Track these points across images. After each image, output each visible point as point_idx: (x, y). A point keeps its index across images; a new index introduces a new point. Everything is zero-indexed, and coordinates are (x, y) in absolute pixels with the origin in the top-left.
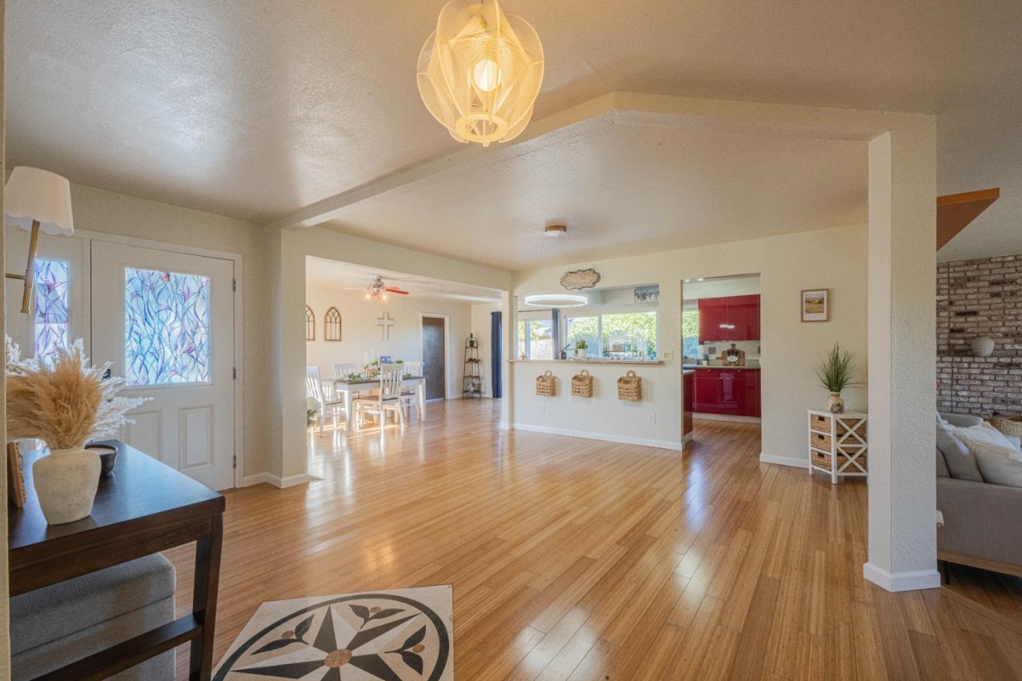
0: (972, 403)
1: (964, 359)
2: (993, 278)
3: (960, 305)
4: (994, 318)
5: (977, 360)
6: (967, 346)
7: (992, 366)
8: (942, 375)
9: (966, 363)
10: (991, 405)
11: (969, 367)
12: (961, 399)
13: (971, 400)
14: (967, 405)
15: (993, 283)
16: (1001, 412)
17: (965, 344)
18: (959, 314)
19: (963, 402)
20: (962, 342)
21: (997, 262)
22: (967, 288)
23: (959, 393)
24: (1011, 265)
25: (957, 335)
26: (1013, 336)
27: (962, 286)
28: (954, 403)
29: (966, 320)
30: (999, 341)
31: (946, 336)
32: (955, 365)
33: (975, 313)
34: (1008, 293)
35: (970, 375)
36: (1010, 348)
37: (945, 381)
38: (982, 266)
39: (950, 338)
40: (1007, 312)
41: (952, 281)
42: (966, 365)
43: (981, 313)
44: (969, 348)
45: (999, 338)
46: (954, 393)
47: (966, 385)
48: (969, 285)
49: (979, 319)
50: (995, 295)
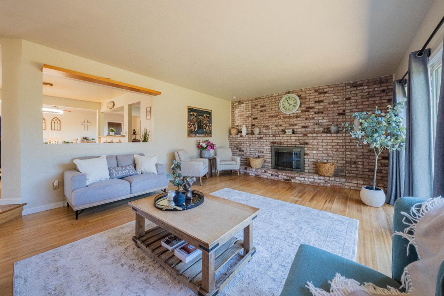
1: (252, 136)
2: (261, 104)
3: (254, 115)
4: (261, 120)
7: (257, 138)
10: (258, 154)
11: (253, 139)
15: (261, 107)
16: (260, 156)
18: (254, 119)
19: (252, 153)
21: (262, 98)
23: (251, 149)
24: (265, 99)
25: (253, 127)
26: (265, 127)
27: (254, 108)
29: (255, 121)
31: (250, 128)
33: (257, 118)
34: (264, 110)
35: (253, 142)
37: (247, 145)
38: (258, 100)
40: (264, 117)
41: (252, 106)
42: (251, 138)
45: (262, 128)
47: (252, 146)
48: (256, 107)
49: (258, 120)
50: (261, 111)
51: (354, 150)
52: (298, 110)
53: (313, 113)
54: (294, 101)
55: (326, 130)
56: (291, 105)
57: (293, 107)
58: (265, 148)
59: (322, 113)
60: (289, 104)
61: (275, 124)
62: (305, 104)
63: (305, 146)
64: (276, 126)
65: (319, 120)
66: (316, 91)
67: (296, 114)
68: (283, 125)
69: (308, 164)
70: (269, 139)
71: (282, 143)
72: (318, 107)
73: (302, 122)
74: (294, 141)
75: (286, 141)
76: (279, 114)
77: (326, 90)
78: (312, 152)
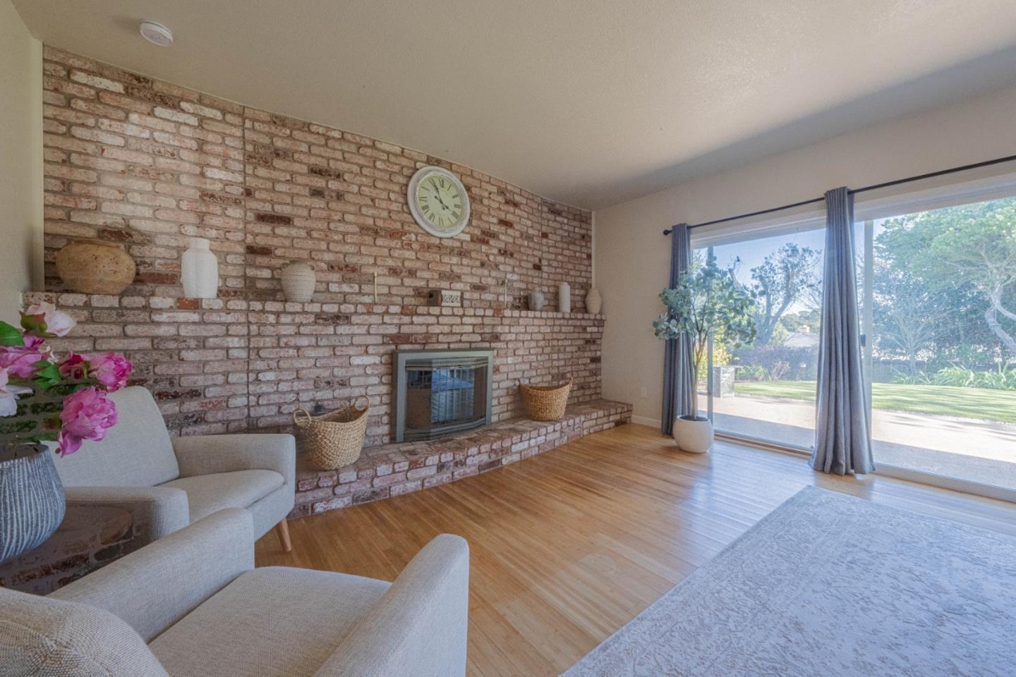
0: (284, 393)
1: (271, 306)
2: (313, 160)
3: (264, 201)
4: (315, 234)
5: (290, 307)
6: (275, 282)
7: (312, 319)
8: (229, 339)
9: (272, 312)
10: (311, 393)
11: (278, 323)
12: (265, 388)
13: (283, 387)
14: (275, 398)
15: (315, 171)
16: (325, 403)
17: (273, 278)
18: (262, 218)
19: (269, 393)
20: (266, 273)
21: (318, 133)
22: (275, 169)
23: (261, 376)
24: (337, 146)
25: (261, 260)
26: (340, 269)
27: (267, 164)
28: (252, 398)
29: (273, 230)
30: (323, 276)
31: (239, 260)
32: (252, 319)
33: (286, 221)
34: (334, 195)
35: (279, 337)
36: (337, 290)
37: (234, 353)
38: (297, 134)
39: (247, 264)
40: (332, 226)
41: (249, 148)
42: (272, 318)
43: (297, 222)
44: (278, 287)
45: (322, 271)
46: (252, 376)
47: (272, 359)
48: (278, 163)
49: (294, 232)
50: (317, 193)
51: (562, 349)
52: (463, 232)
53: (495, 251)
54: (454, 197)
55: (518, 300)
56: (447, 208)
57: (454, 220)
58: (356, 361)
59: (512, 255)
60: (441, 202)
61: (390, 262)
62: (480, 219)
63: (493, 345)
64: (394, 272)
65: (506, 273)
66: (502, 192)
67: (458, 244)
68: (419, 274)
69: (498, 398)
70: (384, 323)
71: (434, 339)
72: (506, 237)
73: (474, 271)
74: (470, 329)
75: (447, 329)
76: (406, 228)
77: (517, 198)
78: (504, 360)
